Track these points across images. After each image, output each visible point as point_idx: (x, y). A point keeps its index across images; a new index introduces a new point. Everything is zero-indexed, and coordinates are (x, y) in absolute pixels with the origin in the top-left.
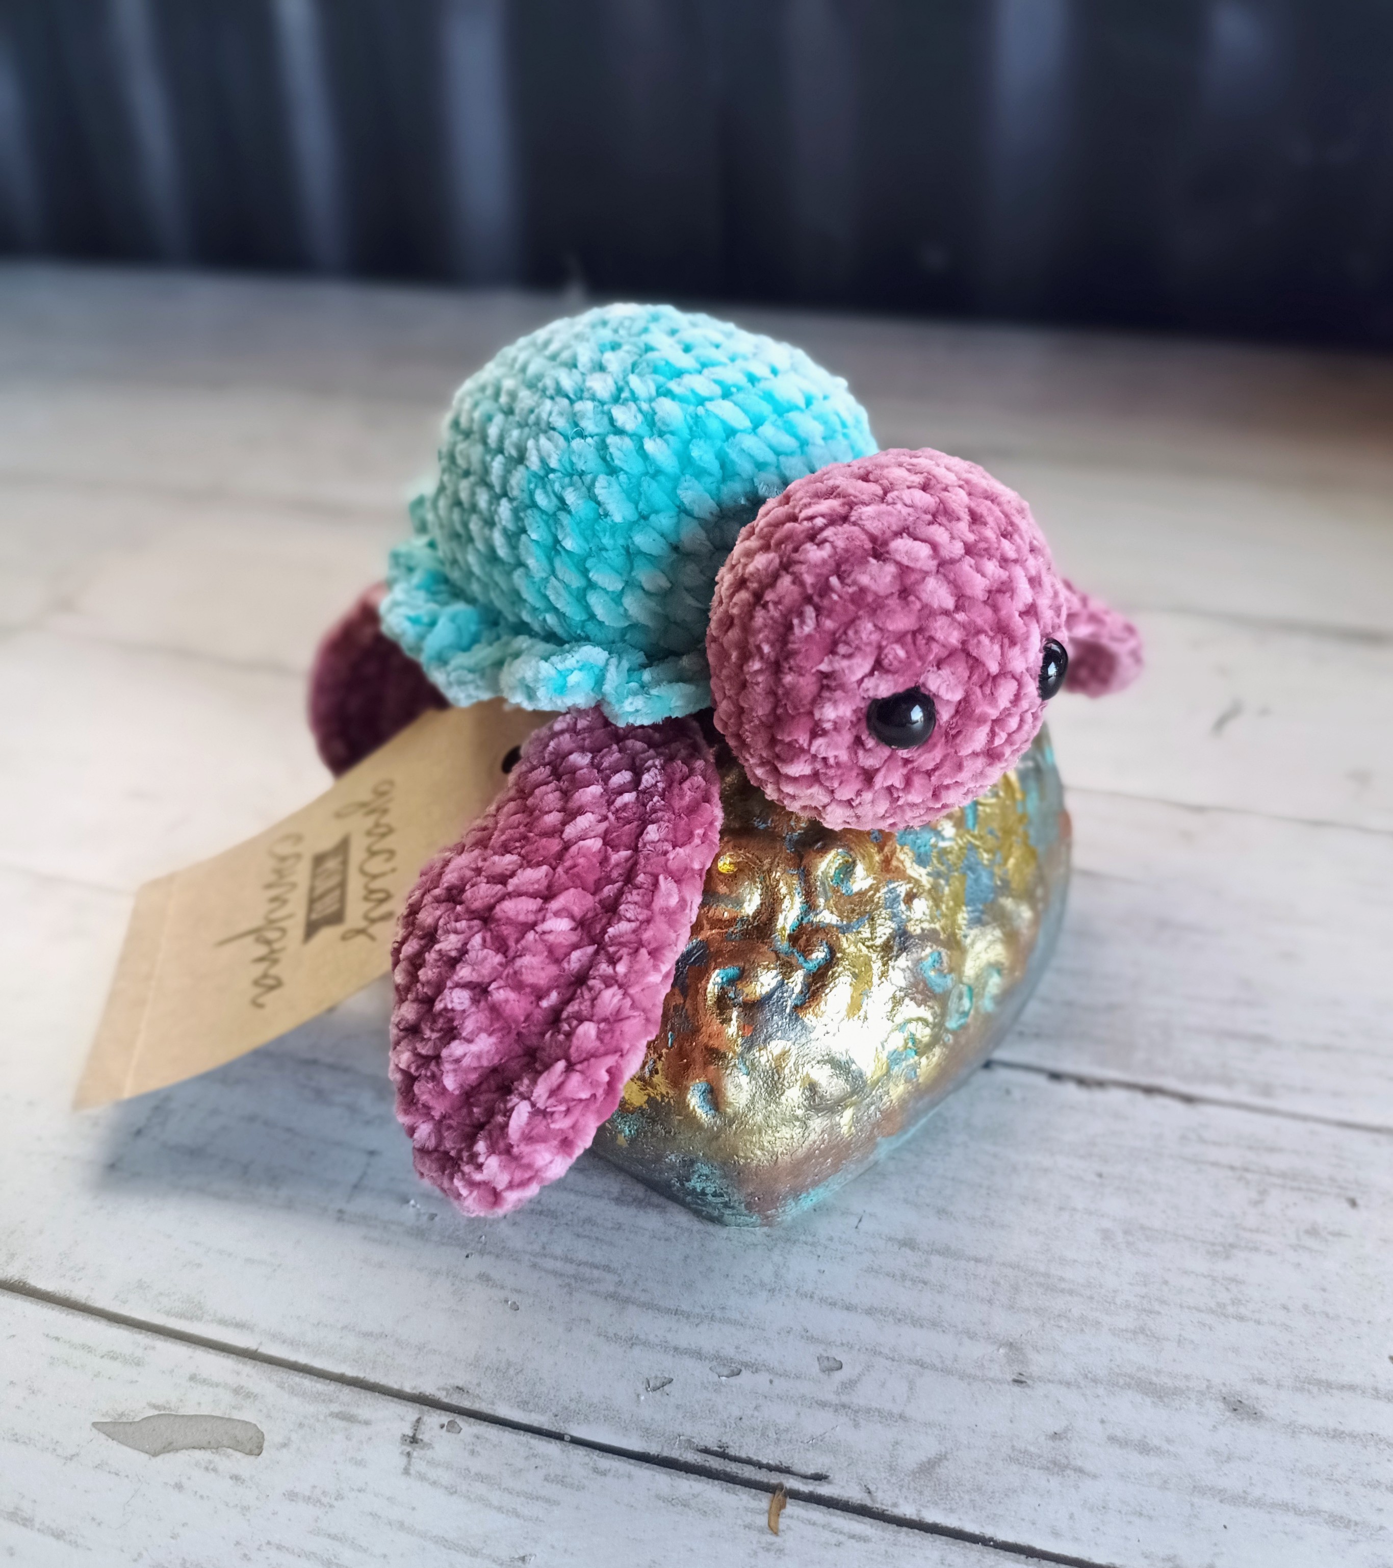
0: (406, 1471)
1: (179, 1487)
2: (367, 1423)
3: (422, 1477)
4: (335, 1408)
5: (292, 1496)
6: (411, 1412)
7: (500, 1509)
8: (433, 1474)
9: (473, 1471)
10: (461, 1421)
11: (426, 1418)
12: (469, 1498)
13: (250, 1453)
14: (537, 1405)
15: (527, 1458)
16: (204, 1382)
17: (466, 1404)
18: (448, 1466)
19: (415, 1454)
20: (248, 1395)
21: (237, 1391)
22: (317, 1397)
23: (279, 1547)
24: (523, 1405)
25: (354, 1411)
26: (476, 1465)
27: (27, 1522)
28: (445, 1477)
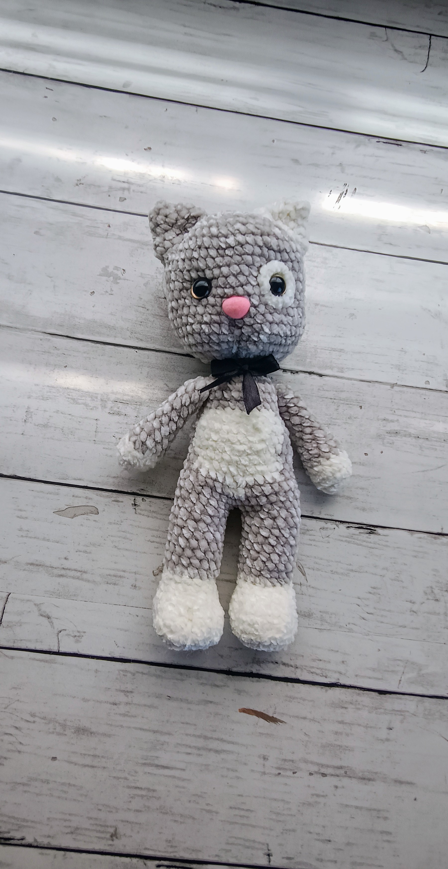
0: (136, 513)
1: (82, 525)
2: (122, 502)
3: (140, 514)
4: (113, 499)
5: (110, 523)
6: (132, 497)
7: (160, 519)
8: (142, 512)
9: (152, 511)
10: (145, 498)
11: (136, 499)
12: (152, 518)
13: (96, 514)
14: (162, 491)
15: (163, 506)
16: (77, 497)
17: (145, 493)
18: (146, 510)
19: (136, 508)
20: (90, 499)
21: (86, 498)
22: (107, 497)
23: (112, 536)
24: (159, 492)
25: (118, 499)
26: (152, 509)
27: (48, 540)
28: (146, 513)
